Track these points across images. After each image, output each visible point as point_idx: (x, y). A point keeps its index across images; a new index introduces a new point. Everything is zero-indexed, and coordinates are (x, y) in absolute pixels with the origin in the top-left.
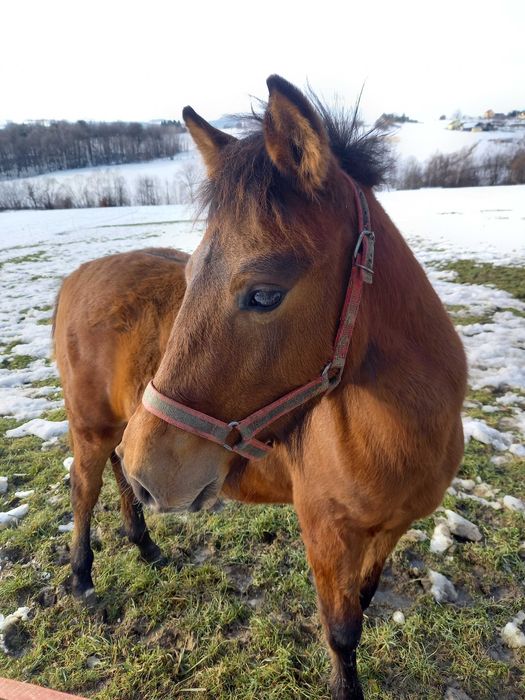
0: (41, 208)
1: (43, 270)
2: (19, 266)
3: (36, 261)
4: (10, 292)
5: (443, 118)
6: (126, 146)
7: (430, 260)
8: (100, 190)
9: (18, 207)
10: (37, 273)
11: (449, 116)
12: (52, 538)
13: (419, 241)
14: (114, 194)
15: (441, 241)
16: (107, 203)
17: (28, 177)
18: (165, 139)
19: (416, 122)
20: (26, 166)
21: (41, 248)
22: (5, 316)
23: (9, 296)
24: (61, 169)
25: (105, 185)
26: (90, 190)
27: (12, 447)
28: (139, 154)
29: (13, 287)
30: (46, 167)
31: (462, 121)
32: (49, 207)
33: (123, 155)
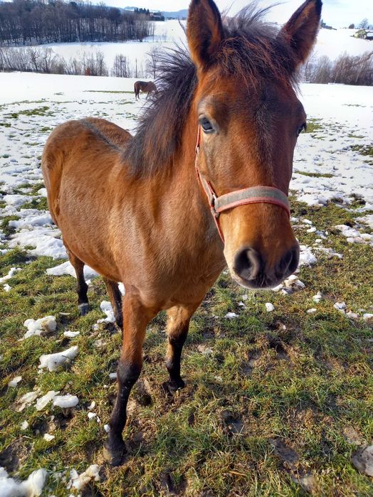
0: (40, 72)
1: (49, 122)
2: (30, 118)
3: (43, 115)
4: (27, 140)
5: (352, 27)
6: (107, 27)
7: (354, 144)
8: (86, 60)
9: (24, 69)
10: (46, 126)
11: (356, 25)
12: (105, 386)
13: (340, 127)
14: (96, 65)
15: (357, 129)
16: (90, 72)
17: (31, 45)
18: (137, 24)
19: (330, 28)
20: (30, 36)
21: (44, 104)
22: (28, 161)
23: (27, 143)
24: (56, 41)
25: (90, 58)
26: (78, 60)
27: (54, 286)
28: (116, 35)
29: (29, 136)
30: (45, 39)
31: (367, 31)
32: (47, 71)
33: (103, 35)
